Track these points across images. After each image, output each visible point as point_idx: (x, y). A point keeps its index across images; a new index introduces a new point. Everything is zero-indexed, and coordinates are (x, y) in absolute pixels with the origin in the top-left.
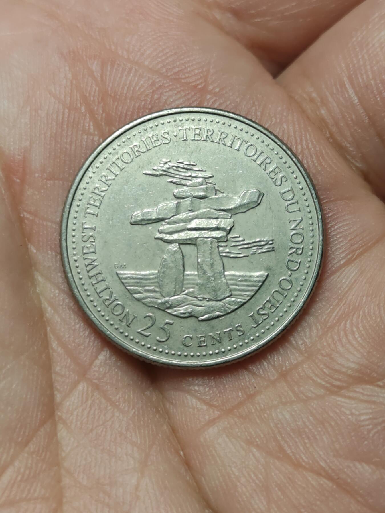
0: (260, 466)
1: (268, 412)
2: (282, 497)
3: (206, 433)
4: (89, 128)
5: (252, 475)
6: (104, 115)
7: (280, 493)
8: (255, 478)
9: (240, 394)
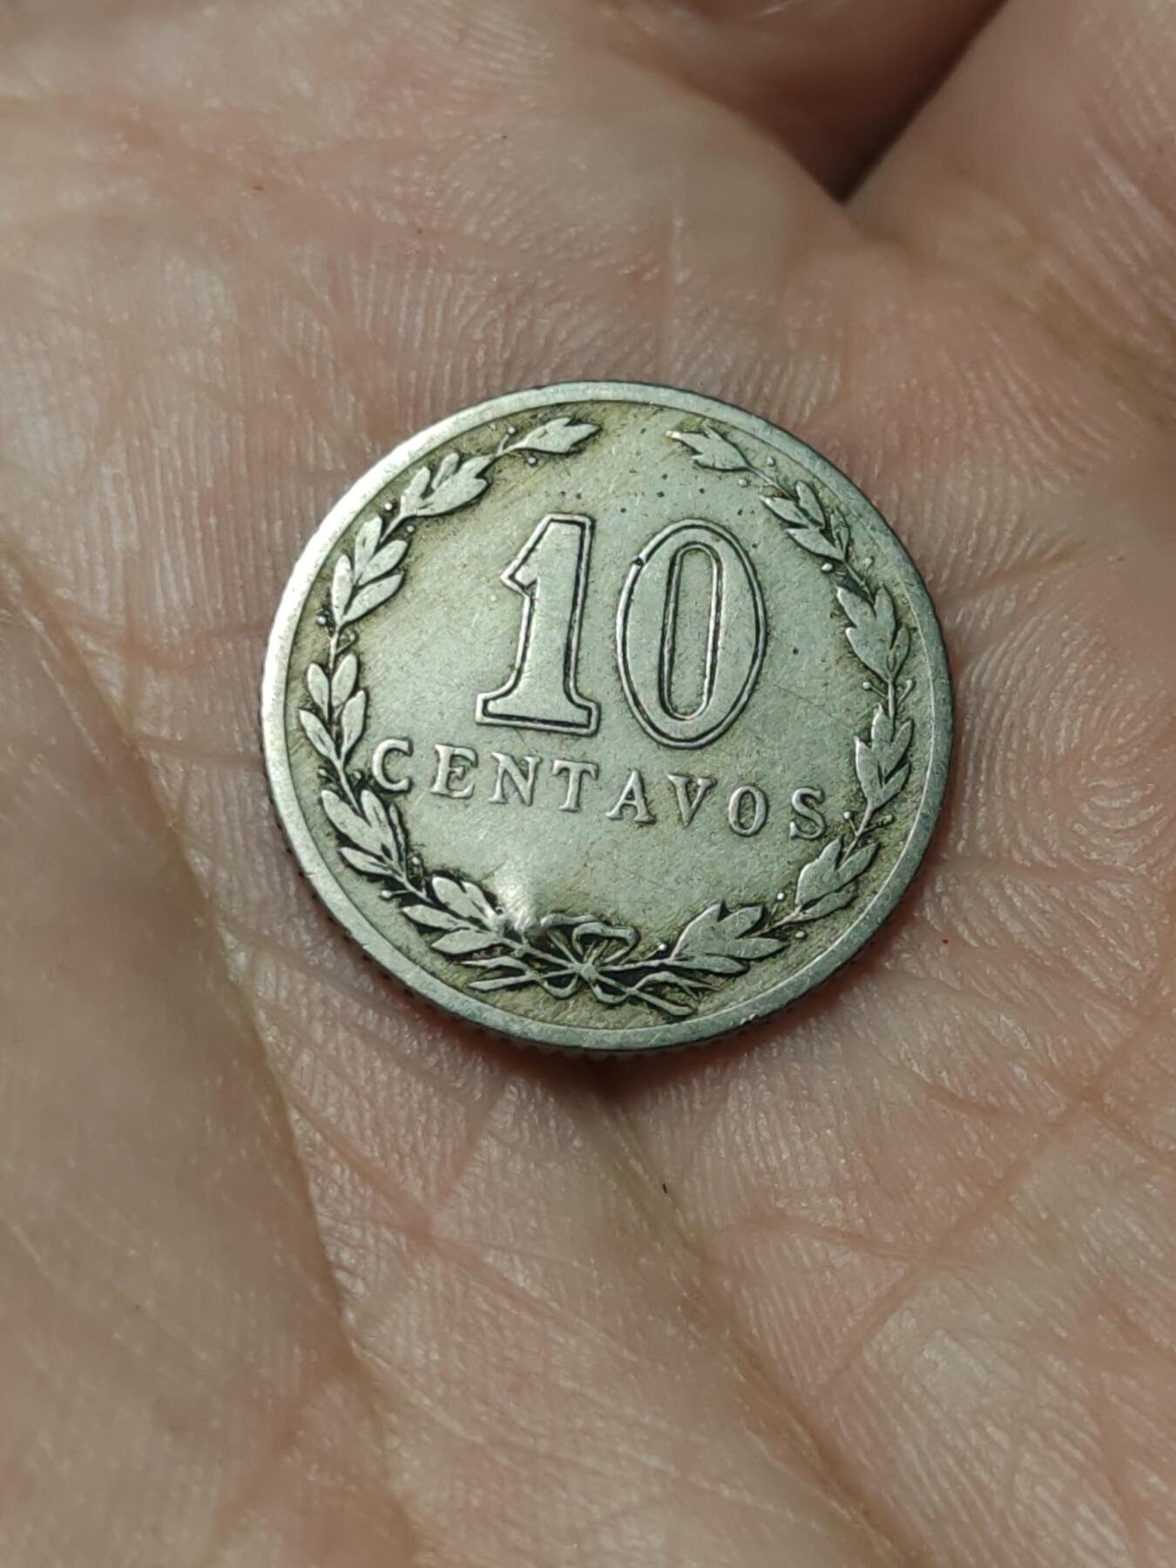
0: (1076, 1405)
1: (1065, 1224)
2: (1164, 1488)
3: (879, 1337)
4: (319, 456)
5: (1058, 1438)
6: (361, 406)
7: (1154, 1479)
8: (1068, 1447)
9: (961, 1190)
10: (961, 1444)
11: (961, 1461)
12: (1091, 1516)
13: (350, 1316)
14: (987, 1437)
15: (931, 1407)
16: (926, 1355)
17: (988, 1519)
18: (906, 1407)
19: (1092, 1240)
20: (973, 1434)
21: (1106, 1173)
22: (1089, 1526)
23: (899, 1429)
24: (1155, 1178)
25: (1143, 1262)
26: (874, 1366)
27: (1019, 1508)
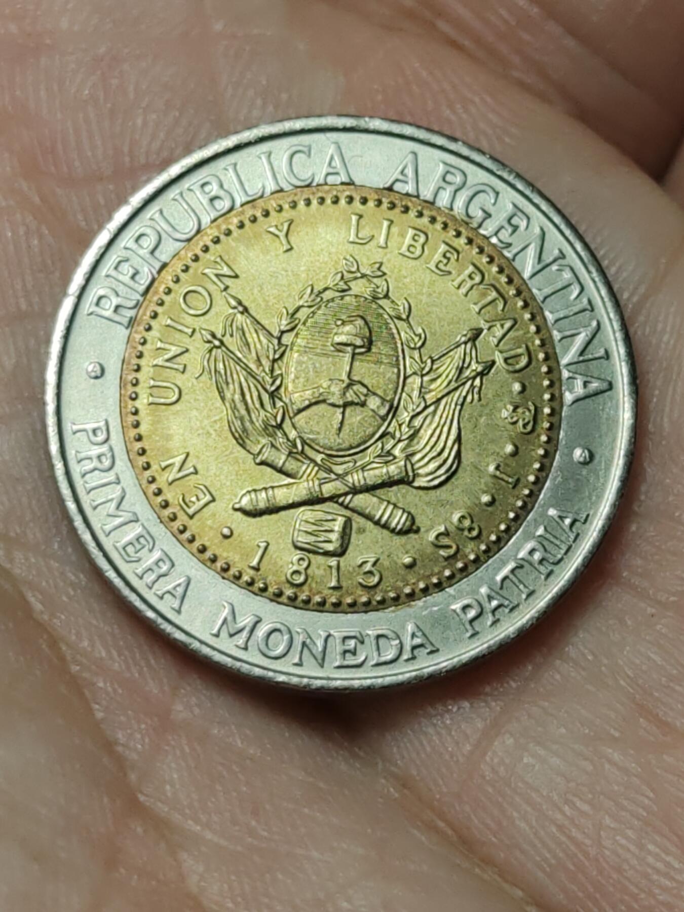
10: (559, 816)
11: (560, 828)
12: (657, 850)
13: (133, 777)
14: (578, 809)
15: (534, 795)
16: (525, 760)
17: (587, 863)
18: (517, 799)
19: (626, 669)
20: (566, 808)
21: (629, 623)
22: (657, 857)
23: (515, 814)
24: (663, 621)
25: (664, 679)
26: (489, 775)
27: (607, 853)
